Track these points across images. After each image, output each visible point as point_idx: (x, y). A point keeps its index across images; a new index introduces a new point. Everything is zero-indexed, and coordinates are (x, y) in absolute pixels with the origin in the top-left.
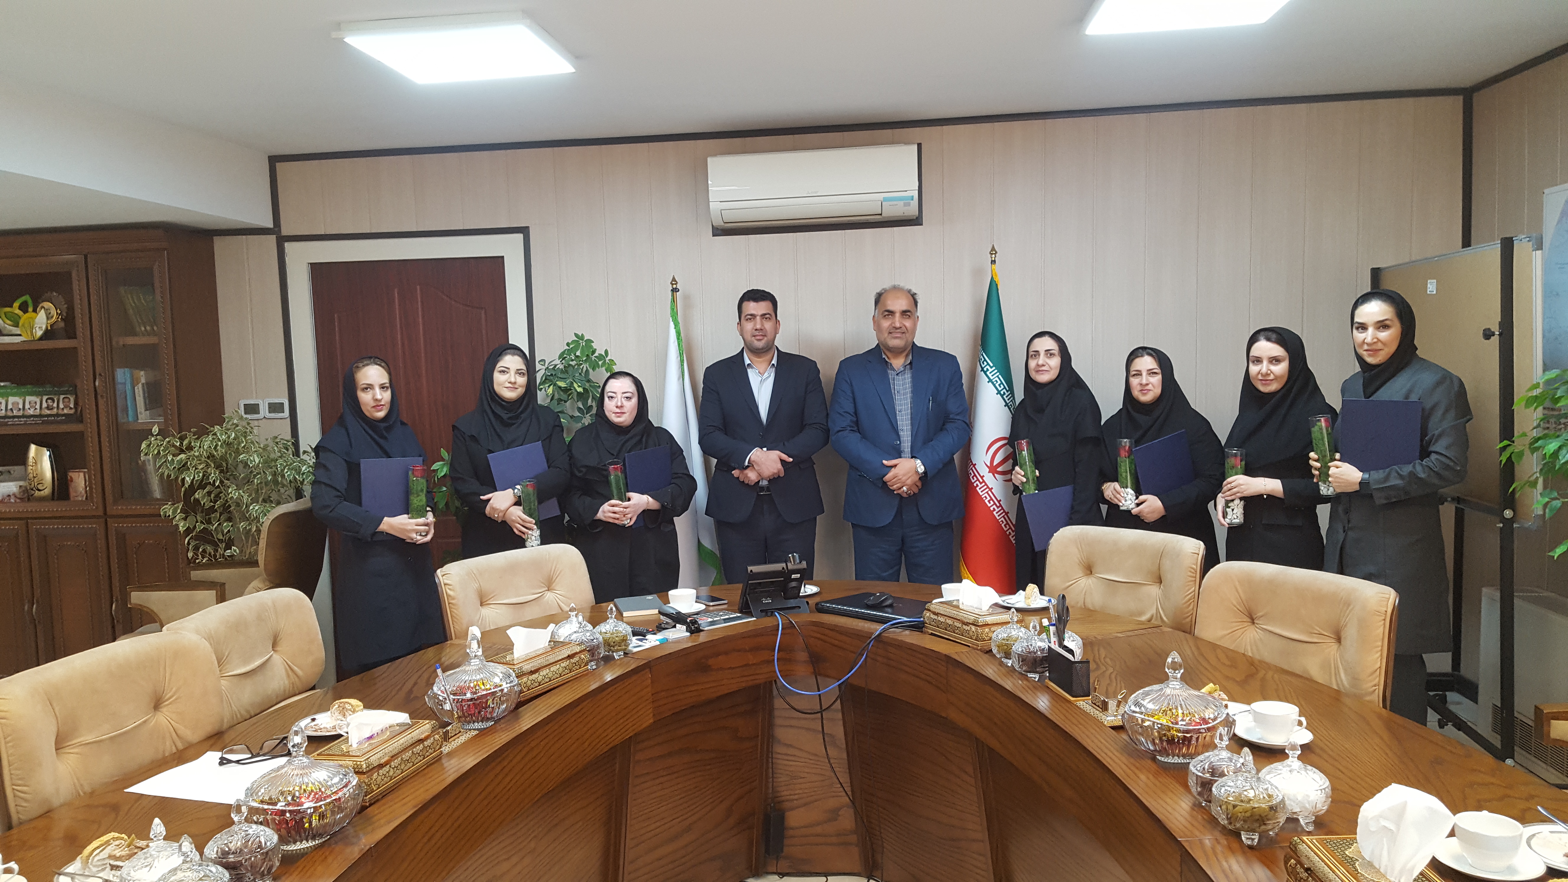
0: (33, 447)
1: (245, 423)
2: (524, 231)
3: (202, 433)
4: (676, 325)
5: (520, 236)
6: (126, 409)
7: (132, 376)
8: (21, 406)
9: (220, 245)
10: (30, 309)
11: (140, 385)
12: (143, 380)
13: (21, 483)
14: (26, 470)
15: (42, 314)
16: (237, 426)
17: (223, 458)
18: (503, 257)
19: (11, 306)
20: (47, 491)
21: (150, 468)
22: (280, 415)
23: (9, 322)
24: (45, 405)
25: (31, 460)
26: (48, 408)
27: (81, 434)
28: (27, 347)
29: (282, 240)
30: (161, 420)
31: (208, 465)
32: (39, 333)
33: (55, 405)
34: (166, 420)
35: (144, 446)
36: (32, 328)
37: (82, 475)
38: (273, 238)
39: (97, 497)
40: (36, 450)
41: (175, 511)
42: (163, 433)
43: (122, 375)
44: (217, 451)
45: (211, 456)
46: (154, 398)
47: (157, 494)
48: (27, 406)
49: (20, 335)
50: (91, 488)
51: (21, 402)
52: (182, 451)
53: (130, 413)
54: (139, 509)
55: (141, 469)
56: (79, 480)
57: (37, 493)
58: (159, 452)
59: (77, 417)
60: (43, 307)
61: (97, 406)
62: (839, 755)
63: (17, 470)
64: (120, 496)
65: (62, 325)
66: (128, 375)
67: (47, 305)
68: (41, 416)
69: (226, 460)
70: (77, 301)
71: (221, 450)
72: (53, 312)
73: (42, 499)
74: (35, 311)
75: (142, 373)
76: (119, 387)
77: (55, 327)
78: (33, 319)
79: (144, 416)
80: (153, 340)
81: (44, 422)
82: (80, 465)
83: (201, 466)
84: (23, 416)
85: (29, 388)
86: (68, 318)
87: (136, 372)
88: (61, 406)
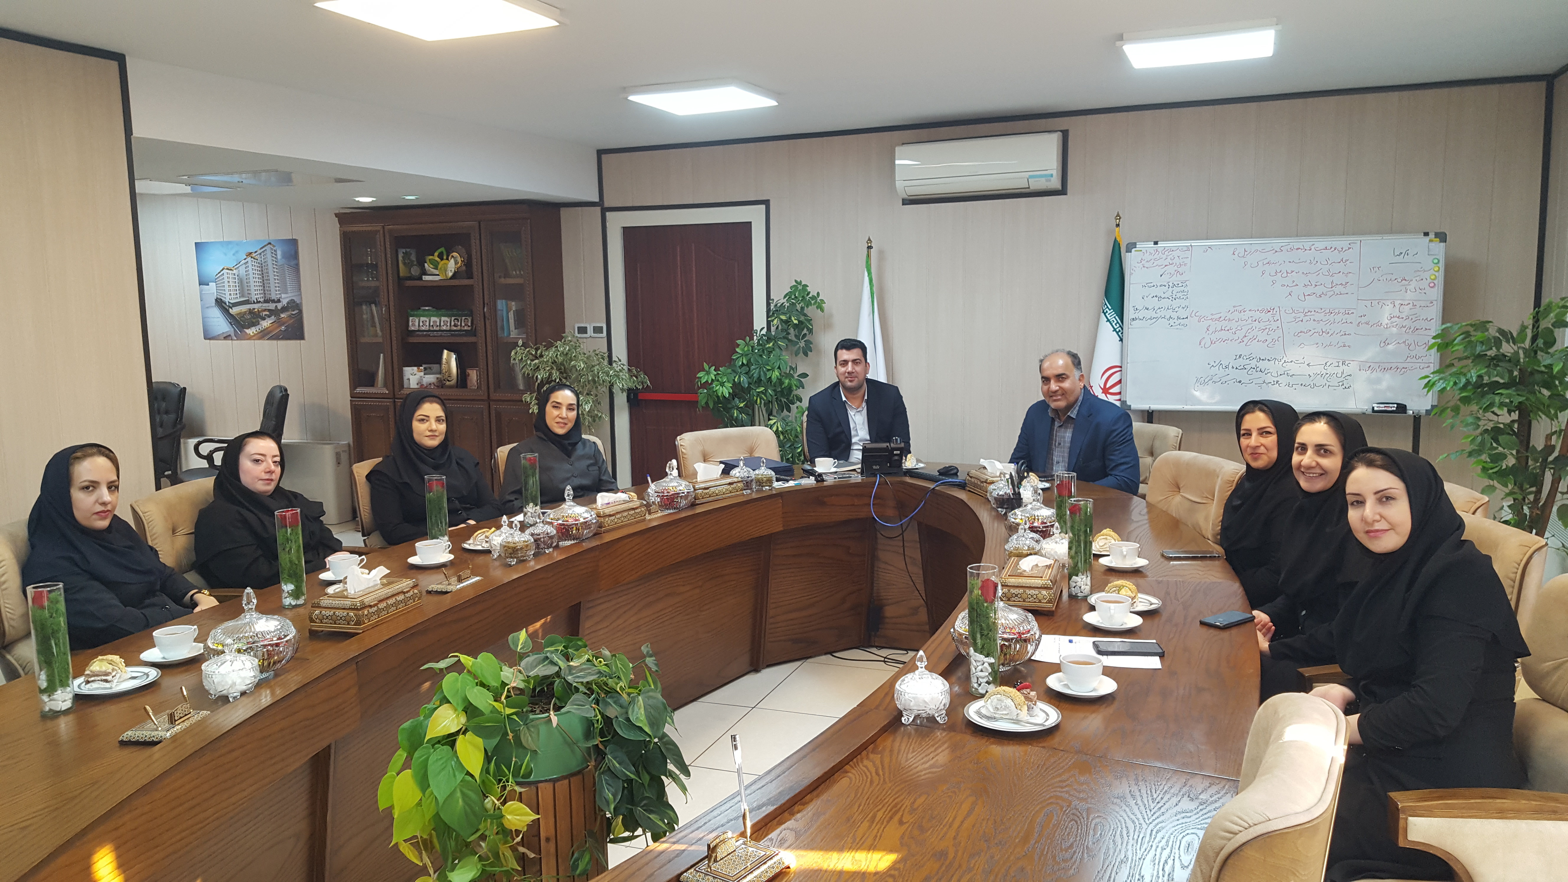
0: (445, 352)
1: (575, 340)
2: (766, 203)
3: (549, 346)
4: (869, 273)
5: (763, 207)
6: (503, 328)
7: (507, 305)
8: (438, 324)
9: (564, 213)
10: (445, 258)
11: (512, 311)
12: (514, 308)
13: (438, 376)
14: (441, 367)
15: (452, 261)
16: (571, 341)
17: (562, 364)
18: (750, 223)
19: (433, 255)
20: (453, 382)
21: (517, 369)
22: (600, 335)
23: (432, 266)
24: (453, 323)
25: (444, 361)
26: (455, 325)
27: (474, 344)
28: (442, 284)
29: (604, 210)
30: (524, 336)
31: (552, 368)
32: (450, 274)
33: (459, 324)
34: (527, 338)
35: (513, 353)
36: (446, 271)
37: (475, 371)
38: (598, 209)
39: (484, 387)
40: (448, 354)
41: (531, 399)
42: (525, 345)
43: (501, 304)
44: (557, 358)
45: (554, 362)
46: (520, 322)
47: (521, 387)
48: (442, 324)
49: (438, 275)
50: (480, 381)
51: (438, 320)
52: (537, 358)
53: (506, 331)
54: (509, 396)
55: (511, 370)
56: (473, 375)
57: (448, 383)
58: (522, 358)
59: (473, 332)
60: (453, 256)
61: (485, 324)
62: (917, 571)
63: (435, 367)
64: (498, 387)
65: (464, 268)
66: (504, 303)
67: (455, 254)
68: (450, 331)
69: (564, 365)
70: (474, 253)
71: (561, 359)
72: (459, 259)
73: (451, 387)
74: (447, 259)
75: (513, 303)
76: (499, 313)
77: (459, 270)
78: (446, 264)
79: (514, 333)
80: (519, 281)
81: (452, 335)
82: (474, 366)
83: (548, 369)
84: (440, 331)
85: (443, 311)
86: (468, 264)
87: (509, 302)
88: (463, 324)
